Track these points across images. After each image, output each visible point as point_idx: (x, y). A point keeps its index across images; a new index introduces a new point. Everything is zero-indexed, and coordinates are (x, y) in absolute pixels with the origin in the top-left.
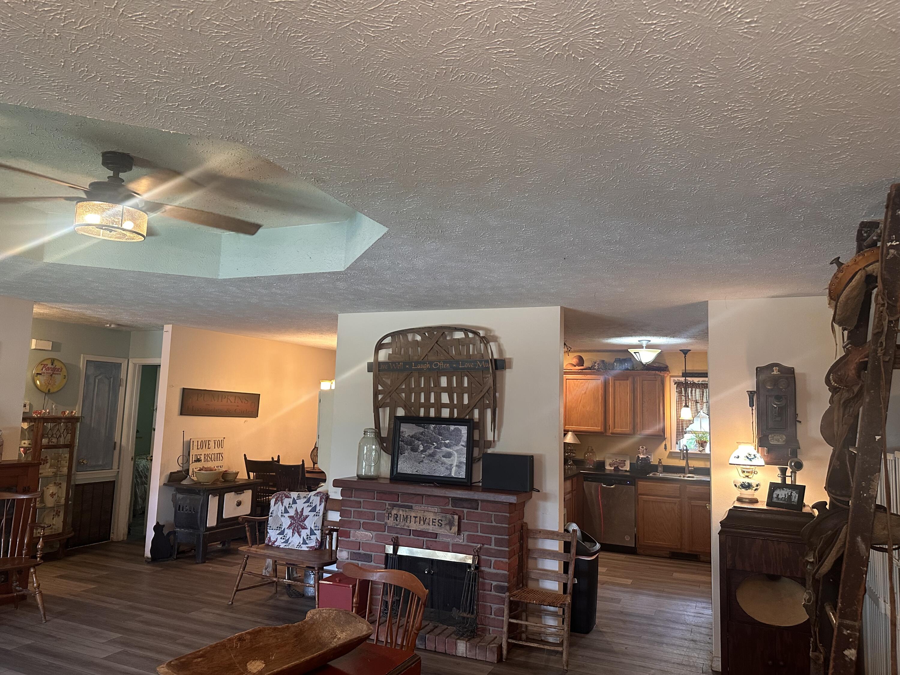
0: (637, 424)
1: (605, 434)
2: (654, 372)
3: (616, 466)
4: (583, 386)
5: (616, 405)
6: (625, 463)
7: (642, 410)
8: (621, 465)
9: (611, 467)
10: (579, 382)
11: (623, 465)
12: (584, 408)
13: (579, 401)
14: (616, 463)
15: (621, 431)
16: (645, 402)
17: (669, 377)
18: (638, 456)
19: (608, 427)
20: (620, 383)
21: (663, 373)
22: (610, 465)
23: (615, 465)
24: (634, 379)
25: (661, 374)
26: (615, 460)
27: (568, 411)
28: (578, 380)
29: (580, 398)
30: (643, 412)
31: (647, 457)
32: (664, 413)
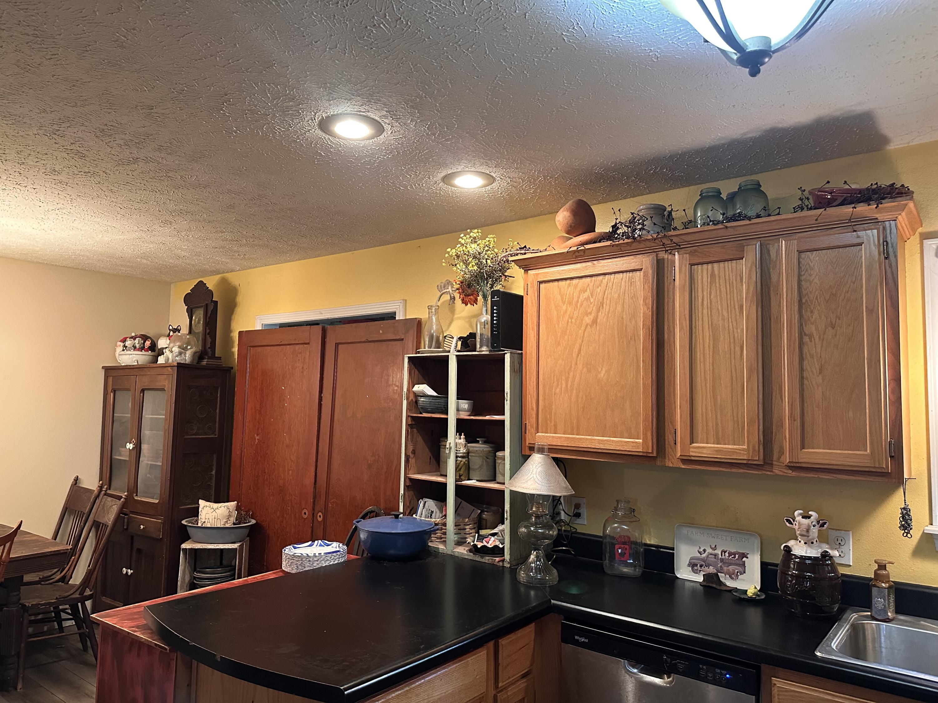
0: (782, 425)
1: (658, 463)
2: (848, 210)
3: (711, 570)
4: (587, 299)
5: (699, 356)
6: (744, 564)
7: (802, 370)
8: (731, 568)
9: (695, 572)
10: (576, 286)
11: (737, 569)
12: (589, 371)
13: (576, 350)
14: (712, 559)
15: (718, 451)
16: (811, 336)
17: (914, 240)
18: (788, 550)
19: (669, 438)
20: (713, 275)
21: (890, 210)
22: (693, 565)
23: (708, 566)
24: (764, 252)
25: (880, 217)
26: (709, 550)
27: (544, 387)
28: (575, 281)
29: (579, 341)
30: (802, 378)
31: (825, 555)
32: (897, 380)
